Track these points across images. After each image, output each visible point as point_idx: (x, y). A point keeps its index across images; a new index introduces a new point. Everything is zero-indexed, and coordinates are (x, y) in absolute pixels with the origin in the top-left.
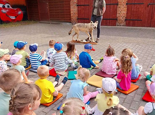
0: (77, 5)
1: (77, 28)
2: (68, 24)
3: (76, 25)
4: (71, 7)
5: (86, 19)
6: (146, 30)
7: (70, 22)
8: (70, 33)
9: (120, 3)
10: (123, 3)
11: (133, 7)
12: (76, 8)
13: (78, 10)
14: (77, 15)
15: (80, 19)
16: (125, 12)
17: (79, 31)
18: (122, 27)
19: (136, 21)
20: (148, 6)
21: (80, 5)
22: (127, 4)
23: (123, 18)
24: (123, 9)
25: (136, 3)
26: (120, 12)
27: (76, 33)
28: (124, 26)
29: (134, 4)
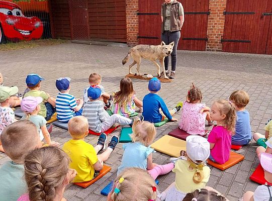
0: (138, 14)
1: (138, 54)
2: (121, 45)
3: (135, 48)
4: (128, 16)
5: (154, 38)
6: (257, 58)
7: (126, 43)
8: (125, 62)
9: (213, 10)
10: (218, 11)
11: (235, 18)
12: (135, 19)
13: (140, 23)
14: (137, 31)
15: (142, 37)
16: (221, 27)
17: (141, 58)
18: (215, 52)
19: (240, 43)
20: (262, 17)
21: (142, 14)
22: (225, 13)
23: (217, 37)
24: (217, 21)
25: (240, 11)
26: (213, 27)
27: (135, 63)
28: (220, 51)
29: (238, 14)
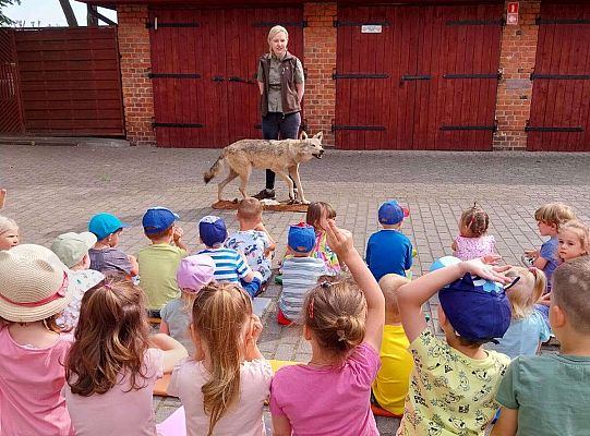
0: (151, 76)
2: (114, 143)
4: (126, 81)
7: (124, 138)
9: (314, 71)
10: (322, 71)
11: (355, 86)
12: (145, 86)
13: (156, 94)
14: (149, 112)
15: (164, 125)
16: (330, 102)
17: (250, 166)
19: (367, 132)
20: (402, 84)
21: (161, 76)
22: (334, 77)
23: (324, 122)
24: (322, 92)
25: (363, 73)
26: (314, 102)
28: (330, 148)
29: (359, 78)
